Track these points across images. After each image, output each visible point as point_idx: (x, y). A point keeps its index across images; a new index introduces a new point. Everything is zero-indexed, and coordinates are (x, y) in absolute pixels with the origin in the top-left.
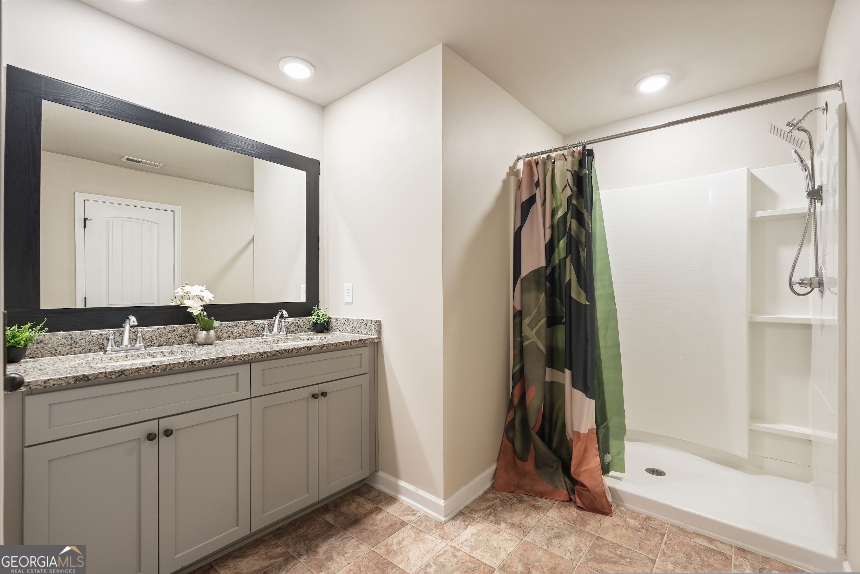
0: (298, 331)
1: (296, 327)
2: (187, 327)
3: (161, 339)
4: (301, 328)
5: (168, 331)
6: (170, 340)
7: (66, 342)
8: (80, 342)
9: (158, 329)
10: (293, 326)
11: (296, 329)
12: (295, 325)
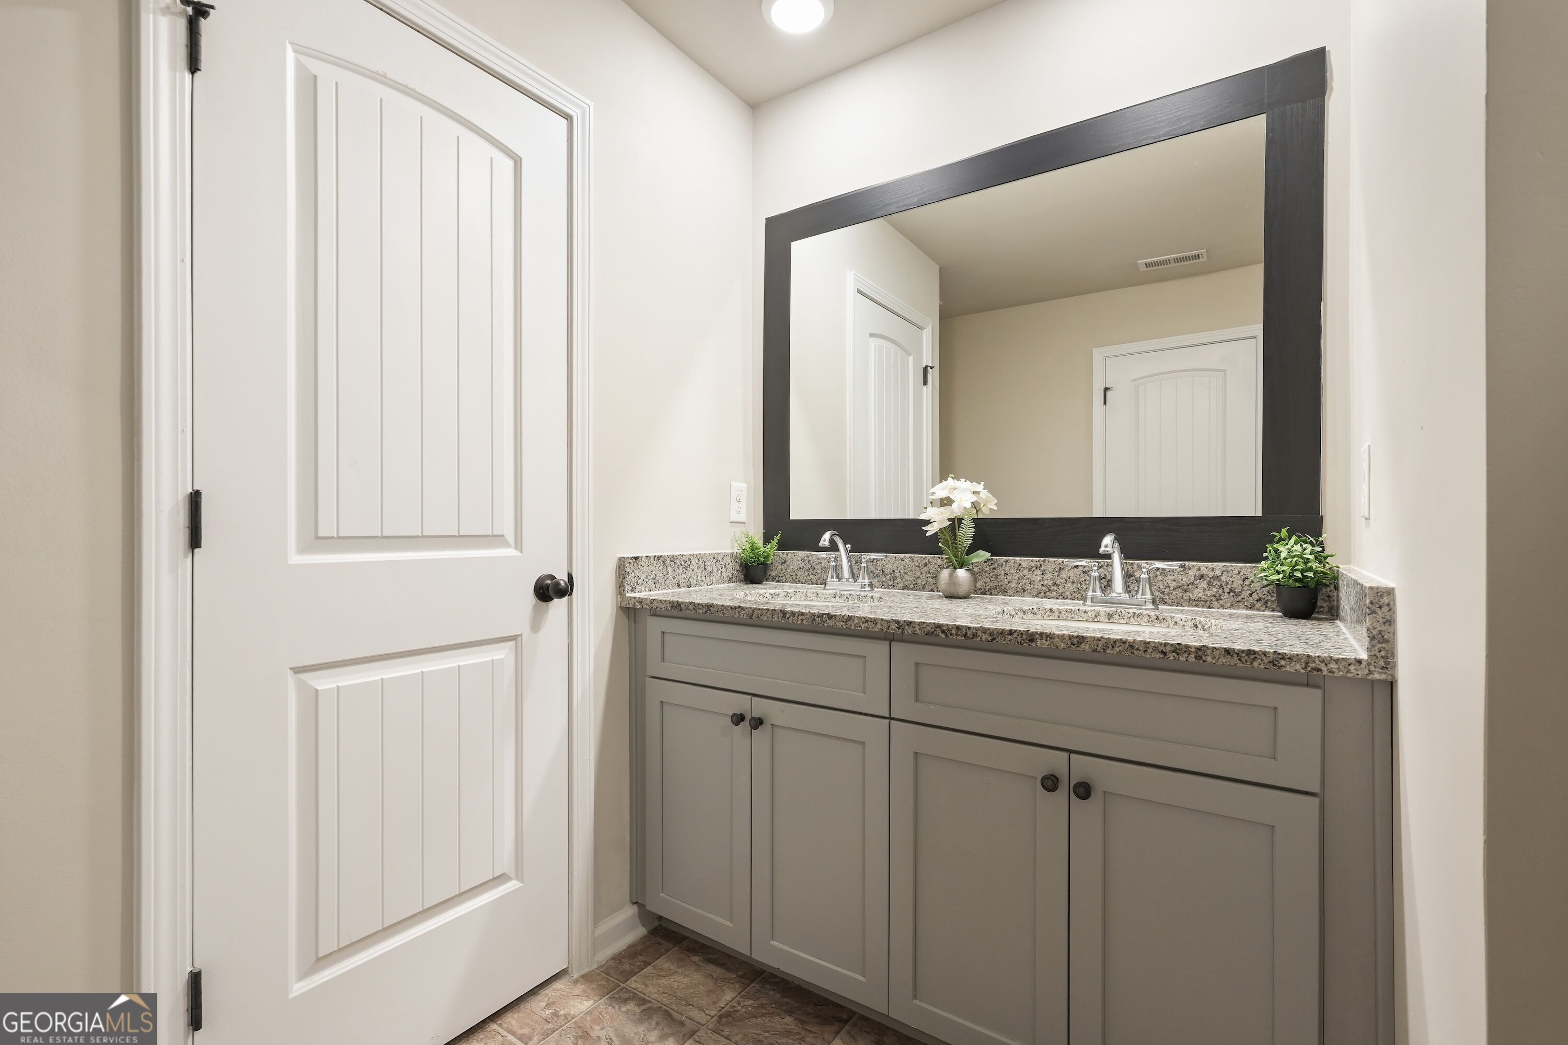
0: (1221, 602)
1: (1215, 590)
2: (945, 561)
3: (907, 577)
4: (1232, 594)
5: (917, 564)
6: (919, 581)
7: (804, 566)
8: (816, 567)
9: (902, 560)
10: (1204, 584)
11: (1214, 596)
12: (1209, 583)
